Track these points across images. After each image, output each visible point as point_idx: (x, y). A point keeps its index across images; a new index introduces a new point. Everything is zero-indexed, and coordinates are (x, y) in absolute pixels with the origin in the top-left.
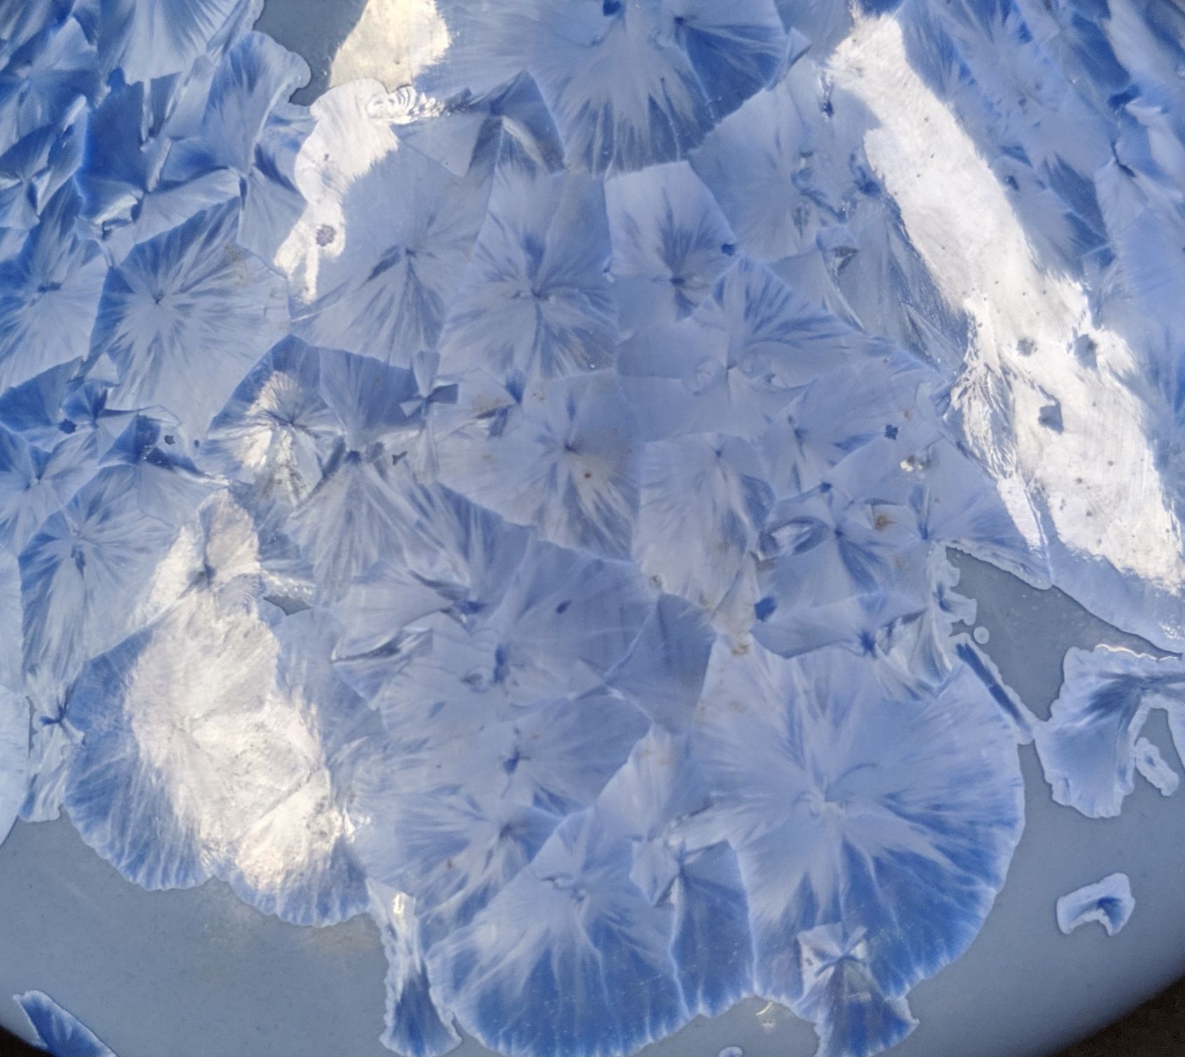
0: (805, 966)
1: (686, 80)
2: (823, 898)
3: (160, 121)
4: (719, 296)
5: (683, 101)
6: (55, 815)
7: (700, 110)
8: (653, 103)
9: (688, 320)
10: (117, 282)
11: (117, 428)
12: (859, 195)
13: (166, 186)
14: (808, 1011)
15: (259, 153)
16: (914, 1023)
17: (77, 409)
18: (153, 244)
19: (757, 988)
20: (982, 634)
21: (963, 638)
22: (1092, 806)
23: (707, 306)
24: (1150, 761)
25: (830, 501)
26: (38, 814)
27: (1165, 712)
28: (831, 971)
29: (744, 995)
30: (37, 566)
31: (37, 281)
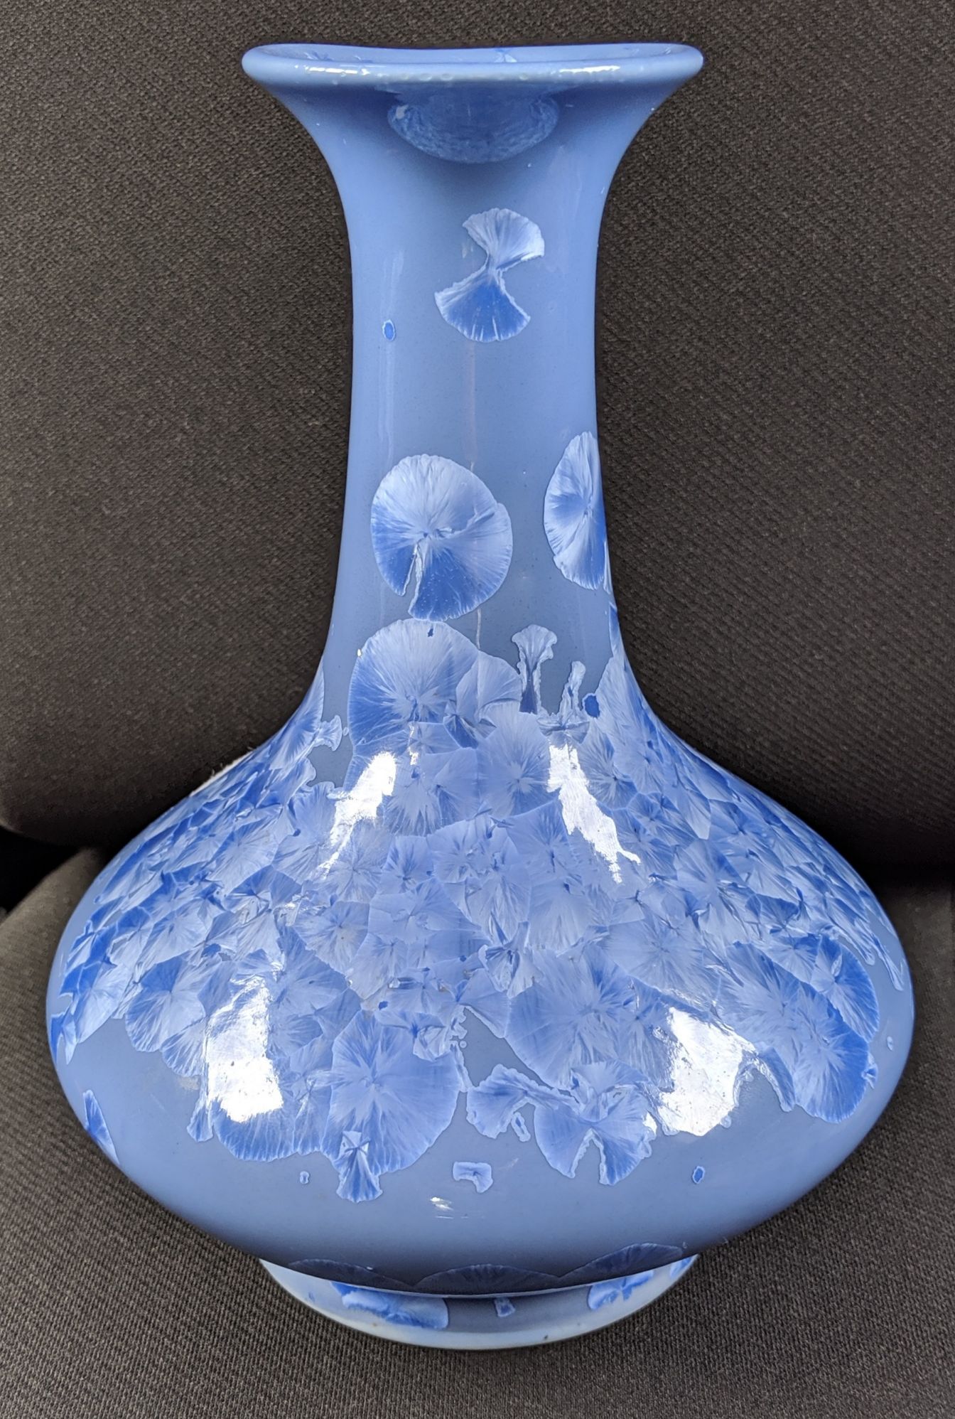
0: (342, 1146)
1: (435, 809)
2: (358, 1121)
3: (270, 784)
4: (418, 889)
5: (432, 817)
6: (121, 1017)
7: (437, 821)
8: (420, 814)
9: (403, 894)
10: (231, 837)
11: (206, 886)
12: (491, 870)
13: (262, 807)
14: (338, 1166)
15: (291, 801)
16: (380, 1192)
17: (197, 877)
18: (248, 826)
19: (321, 1148)
20: (463, 1044)
21: (455, 1043)
22: (483, 1128)
23: (413, 891)
24: (518, 1123)
25: (426, 975)
26: (116, 1017)
27: (534, 1107)
28: (351, 1152)
29: (316, 1149)
30: (158, 928)
31: (210, 833)
